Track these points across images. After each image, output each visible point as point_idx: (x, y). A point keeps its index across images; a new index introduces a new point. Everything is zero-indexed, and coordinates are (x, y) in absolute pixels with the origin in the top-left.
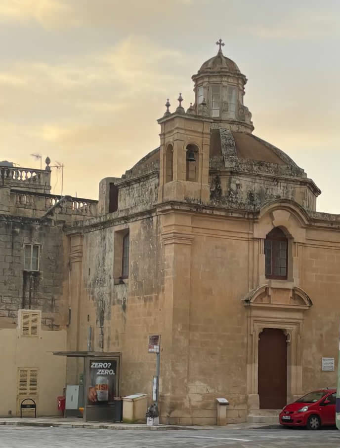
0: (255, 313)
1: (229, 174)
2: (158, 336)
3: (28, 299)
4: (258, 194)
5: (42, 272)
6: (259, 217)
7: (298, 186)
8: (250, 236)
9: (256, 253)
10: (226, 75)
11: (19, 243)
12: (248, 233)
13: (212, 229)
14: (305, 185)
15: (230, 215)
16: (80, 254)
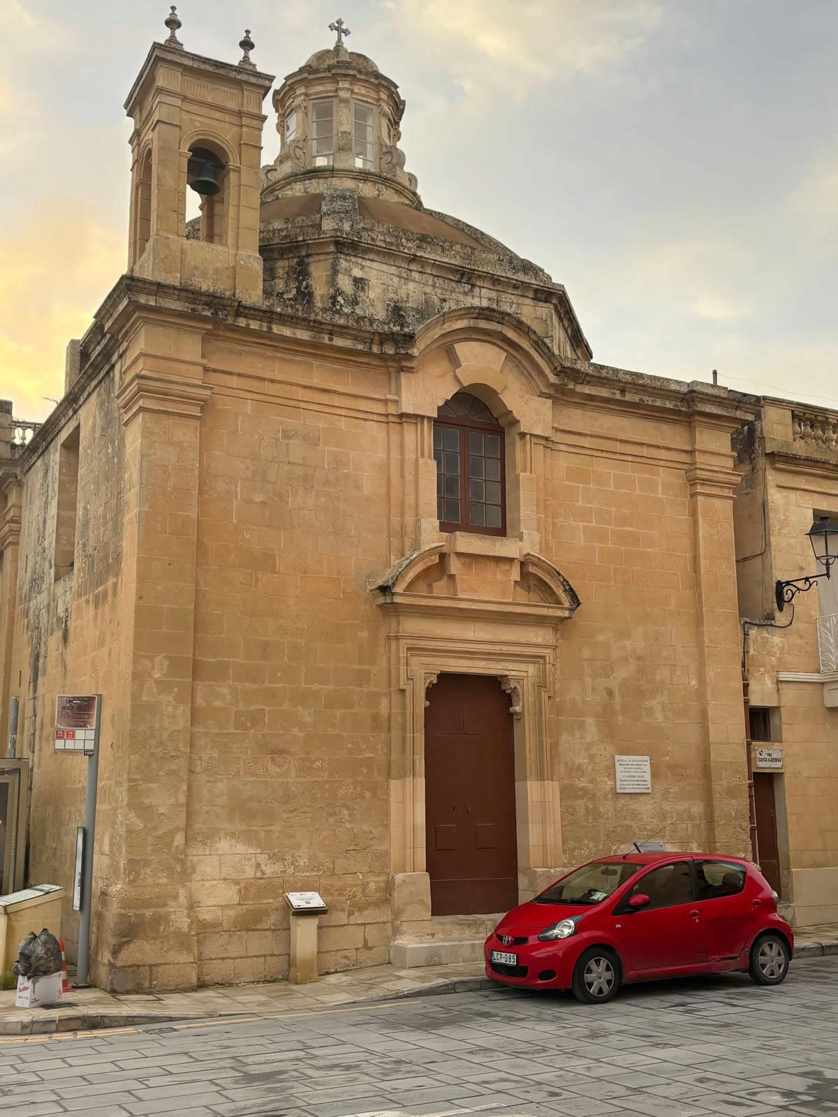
0: (412, 626)
1: (332, 249)
2: (92, 699)
4: (418, 311)
6: (415, 351)
7: (528, 301)
8: (392, 409)
9: (410, 456)
12: (386, 401)
13: (273, 381)
14: (546, 301)
15: (326, 340)
16: (13, 525)
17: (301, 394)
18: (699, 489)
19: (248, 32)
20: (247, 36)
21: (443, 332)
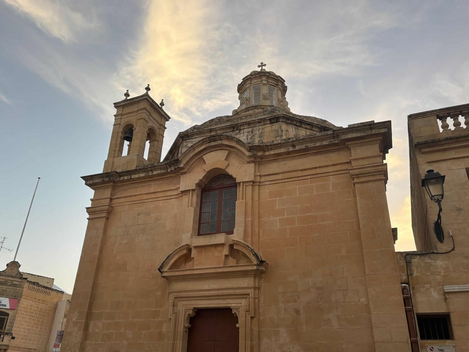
0: (177, 286)
6: (182, 165)
7: (268, 125)
8: (179, 191)
9: (184, 208)
13: (135, 196)
14: (277, 122)
15: (150, 173)
17: (145, 197)
19: (148, 84)
21: (194, 153)
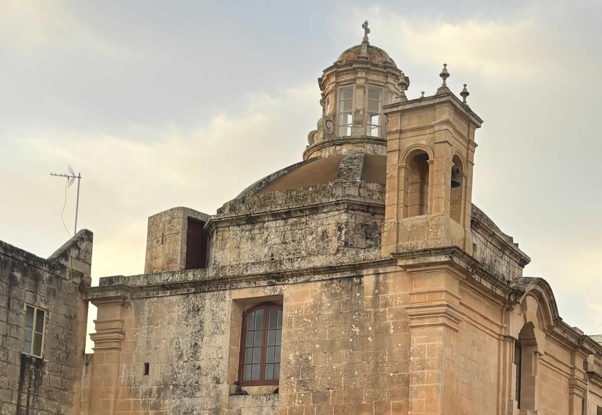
3: (25, 409)
5: (47, 361)
6: (521, 301)
7: (517, 265)
8: (503, 332)
9: (508, 361)
10: (394, 74)
11: (19, 300)
16: (121, 335)
18: (576, 391)
19: (465, 85)
20: (465, 89)
